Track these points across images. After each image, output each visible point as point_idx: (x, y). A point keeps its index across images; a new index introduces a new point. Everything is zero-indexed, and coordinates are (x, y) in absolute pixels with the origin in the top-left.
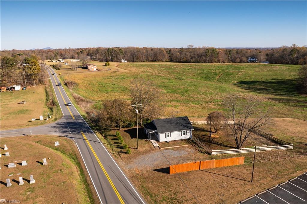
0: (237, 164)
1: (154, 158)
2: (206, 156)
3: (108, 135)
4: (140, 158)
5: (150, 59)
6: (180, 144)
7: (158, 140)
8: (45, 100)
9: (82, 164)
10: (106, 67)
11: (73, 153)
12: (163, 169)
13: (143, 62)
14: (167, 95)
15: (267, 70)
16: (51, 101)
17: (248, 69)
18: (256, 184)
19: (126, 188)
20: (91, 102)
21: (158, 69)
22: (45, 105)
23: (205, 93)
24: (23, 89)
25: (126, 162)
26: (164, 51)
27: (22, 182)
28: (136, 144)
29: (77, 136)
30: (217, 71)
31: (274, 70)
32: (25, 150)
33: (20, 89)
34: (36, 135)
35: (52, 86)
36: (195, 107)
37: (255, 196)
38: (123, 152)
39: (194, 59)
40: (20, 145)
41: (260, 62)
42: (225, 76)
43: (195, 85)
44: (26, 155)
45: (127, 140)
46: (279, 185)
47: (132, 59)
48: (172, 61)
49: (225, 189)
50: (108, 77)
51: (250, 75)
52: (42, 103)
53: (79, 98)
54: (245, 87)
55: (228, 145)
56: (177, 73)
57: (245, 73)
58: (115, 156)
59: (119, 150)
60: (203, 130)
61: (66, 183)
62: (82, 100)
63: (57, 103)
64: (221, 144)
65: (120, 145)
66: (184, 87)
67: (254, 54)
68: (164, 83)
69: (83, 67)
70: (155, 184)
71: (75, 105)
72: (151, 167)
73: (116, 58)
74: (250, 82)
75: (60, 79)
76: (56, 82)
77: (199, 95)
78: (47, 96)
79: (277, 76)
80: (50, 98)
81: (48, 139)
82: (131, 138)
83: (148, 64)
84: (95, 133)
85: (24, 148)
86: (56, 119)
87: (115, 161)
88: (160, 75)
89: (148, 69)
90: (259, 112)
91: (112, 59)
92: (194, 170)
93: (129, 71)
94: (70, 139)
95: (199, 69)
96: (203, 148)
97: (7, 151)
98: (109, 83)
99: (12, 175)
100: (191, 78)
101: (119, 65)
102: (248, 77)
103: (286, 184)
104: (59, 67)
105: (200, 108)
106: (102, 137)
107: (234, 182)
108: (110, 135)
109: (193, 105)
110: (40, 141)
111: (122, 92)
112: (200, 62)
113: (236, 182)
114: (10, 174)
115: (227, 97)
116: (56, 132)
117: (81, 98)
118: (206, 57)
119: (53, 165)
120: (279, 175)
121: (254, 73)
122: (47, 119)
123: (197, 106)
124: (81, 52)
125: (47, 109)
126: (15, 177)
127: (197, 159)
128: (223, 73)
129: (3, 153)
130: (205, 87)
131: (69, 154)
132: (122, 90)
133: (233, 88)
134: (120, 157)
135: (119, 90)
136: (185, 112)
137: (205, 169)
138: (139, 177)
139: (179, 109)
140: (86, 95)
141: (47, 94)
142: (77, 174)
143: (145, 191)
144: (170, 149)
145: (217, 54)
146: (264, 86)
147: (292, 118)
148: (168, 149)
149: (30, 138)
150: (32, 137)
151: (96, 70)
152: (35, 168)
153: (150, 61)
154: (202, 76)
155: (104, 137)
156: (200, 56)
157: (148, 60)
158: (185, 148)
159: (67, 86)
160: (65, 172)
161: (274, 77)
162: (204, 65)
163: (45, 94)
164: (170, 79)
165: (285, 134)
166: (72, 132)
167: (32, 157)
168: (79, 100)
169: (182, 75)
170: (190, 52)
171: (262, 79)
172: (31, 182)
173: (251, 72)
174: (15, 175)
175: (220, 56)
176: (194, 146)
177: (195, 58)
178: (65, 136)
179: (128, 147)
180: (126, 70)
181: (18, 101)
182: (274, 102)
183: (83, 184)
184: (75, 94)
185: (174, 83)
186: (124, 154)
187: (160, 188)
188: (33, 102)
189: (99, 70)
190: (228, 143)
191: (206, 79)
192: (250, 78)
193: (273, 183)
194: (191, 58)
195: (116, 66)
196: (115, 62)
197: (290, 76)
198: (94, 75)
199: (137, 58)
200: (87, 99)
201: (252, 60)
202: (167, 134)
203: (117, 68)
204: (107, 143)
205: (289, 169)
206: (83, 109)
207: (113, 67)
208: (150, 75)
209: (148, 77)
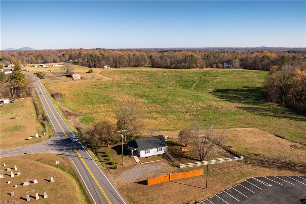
0: (198, 175)
1: (136, 172)
2: (176, 169)
3: (98, 152)
4: (125, 173)
5: (132, 64)
6: (157, 159)
7: (139, 156)
8: (35, 115)
9: (80, 180)
10: (90, 75)
11: (71, 170)
12: (143, 181)
13: (126, 67)
14: (148, 105)
15: (240, 77)
16: (41, 115)
17: (222, 75)
18: (209, 191)
19: (116, 198)
20: (79, 116)
21: (140, 76)
22: (36, 120)
23: (182, 103)
24: (11, 102)
25: (114, 176)
26: (146, 56)
27: (38, 197)
28: (122, 160)
29: (73, 154)
30: (195, 78)
31: (246, 77)
32: (32, 170)
33: (8, 102)
34: (36, 153)
35: (40, 98)
36: (173, 118)
37: (207, 200)
38: (111, 168)
39: (174, 65)
40: (27, 165)
41: (235, 68)
42: (201, 84)
43: (174, 95)
44: (34, 174)
45: (114, 157)
46: (225, 191)
47: (114, 65)
48: (153, 66)
49: (186, 196)
50: (92, 87)
51: (224, 82)
52: (33, 117)
53: (67, 111)
54: (218, 95)
55: (194, 158)
56: (157, 80)
57: (219, 80)
58: (106, 172)
59: (108, 166)
60: (176, 144)
61: (71, 196)
62: (70, 114)
63: (47, 117)
64: (189, 157)
65: (108, 161)
66: (164, 96)
67: (230, 58)
68: (145, 92)
69: (66, 74)
70: (137, 193)
71: (65, 120)
72: (134, 180)
73: (98, 64)
74: (223, 90)
75: (46, 90)
76: (42, 93)
77: (176, 105)
78: (36, 110)
79: (248, 83)
80: (40, 112)
81: (47, 157)
82: (117, 154)
83: (130, 71)
84: (87, 150)
85: (31, 167)
86: (50, 137)
87: (106, 176)
88: (142, 83)
89: (131, 76)
90: (227, 122)
91: (95, 64)
92: (165, 181)
93: (112, 79)
94: (66, 157)
95: (178, 77)
96: (174, 162)
97: (17, 171)
98: (94, 93)
99: (28, 192)
100: (171, 86)
101: (102, 72)
102: (222, 85)
103: (230, 189)
104: (43, 75)
105: (177, 119)
106: (93, 154)
107: (194, 190)
108: (100, 152)
109: (171, 116)
110: (41, 159)
111: (107, 103)
112: (180, 68)
113: (195, 190)
114: (27, 191)
115: (201, 107)
116: (53, 150)
117: (69, 112)
118: (185, 63)
119: (58, 182)
120: (227, 183)
121: (228, 81)
122: (42, 137)
123: (174, 117)
124: (62, 55)
125: (39, 125)
126: (31, 193)
127: (169, 172)
128: (200, 81)
129: (15, 173)
130: (182, 96)
131: (68, 171)
132: (106, 101)
133: (208, 97)
134: (110, 172)
135: (104, 101)
136: (163, 124)
137: (174, 180)
138: (125, 188)
139: (158, 121)
140: (72, 107)
141: (36, 107)
142: (77, 188)
143: (129, 200)
144: (148, 164)
145: (196, 60)
146: (236, 94)
147: (253, 127)
148: (147, 163)
149: (32, 156)
150: (33, 155)
151: (80, 78)
152: (45, 185)
153: (132, 66)
154: (180, 84)
155: (95, 154)
156: (180, 62)
157: (130, 65)
158: (160, 162)
159: (54, 97)
160: (69, 187)
161: (246, 84)
162: (183, 72)
163: (34, 107)
164: (151, 88)
165: (242, 145)
166: (67, 149)
167: (40, 176)
168: (68, 113)
169: (162, 83)
170: (171, 58)
171: (235, 87)
172: (45, 197)
173: (225, 79)
174: (30, 192)
175: (198, 62)
176: (168, 160)
177: (175, 63)
178: (62, 154)
179: (115, 163)
180: (109, 78)
181: (9, 116)
182: (242, 111)
183: (83, 196)
184: (62, 107)
185: (155, 92)
186: (112, 169)
187: (141, 197)
188: (23, 117)
189: (83, 79)
190: (194, 156)
191: (184, 87)
192: (224, 86)
193: (221, 189)
194: (171, 64)
195: (100, 74)
196: (98, 68)
197: (259, 83)
198: (79, 84)
199: (120, 64)
200: (75, 112)
201: (227, 65)
202: (146, 151)
203: (101, 76)
204: (98, 160)
205: (235, 177)
206: (73, 124)
207: (97, 74)
208: (132, 83)
209: (130, 85)
